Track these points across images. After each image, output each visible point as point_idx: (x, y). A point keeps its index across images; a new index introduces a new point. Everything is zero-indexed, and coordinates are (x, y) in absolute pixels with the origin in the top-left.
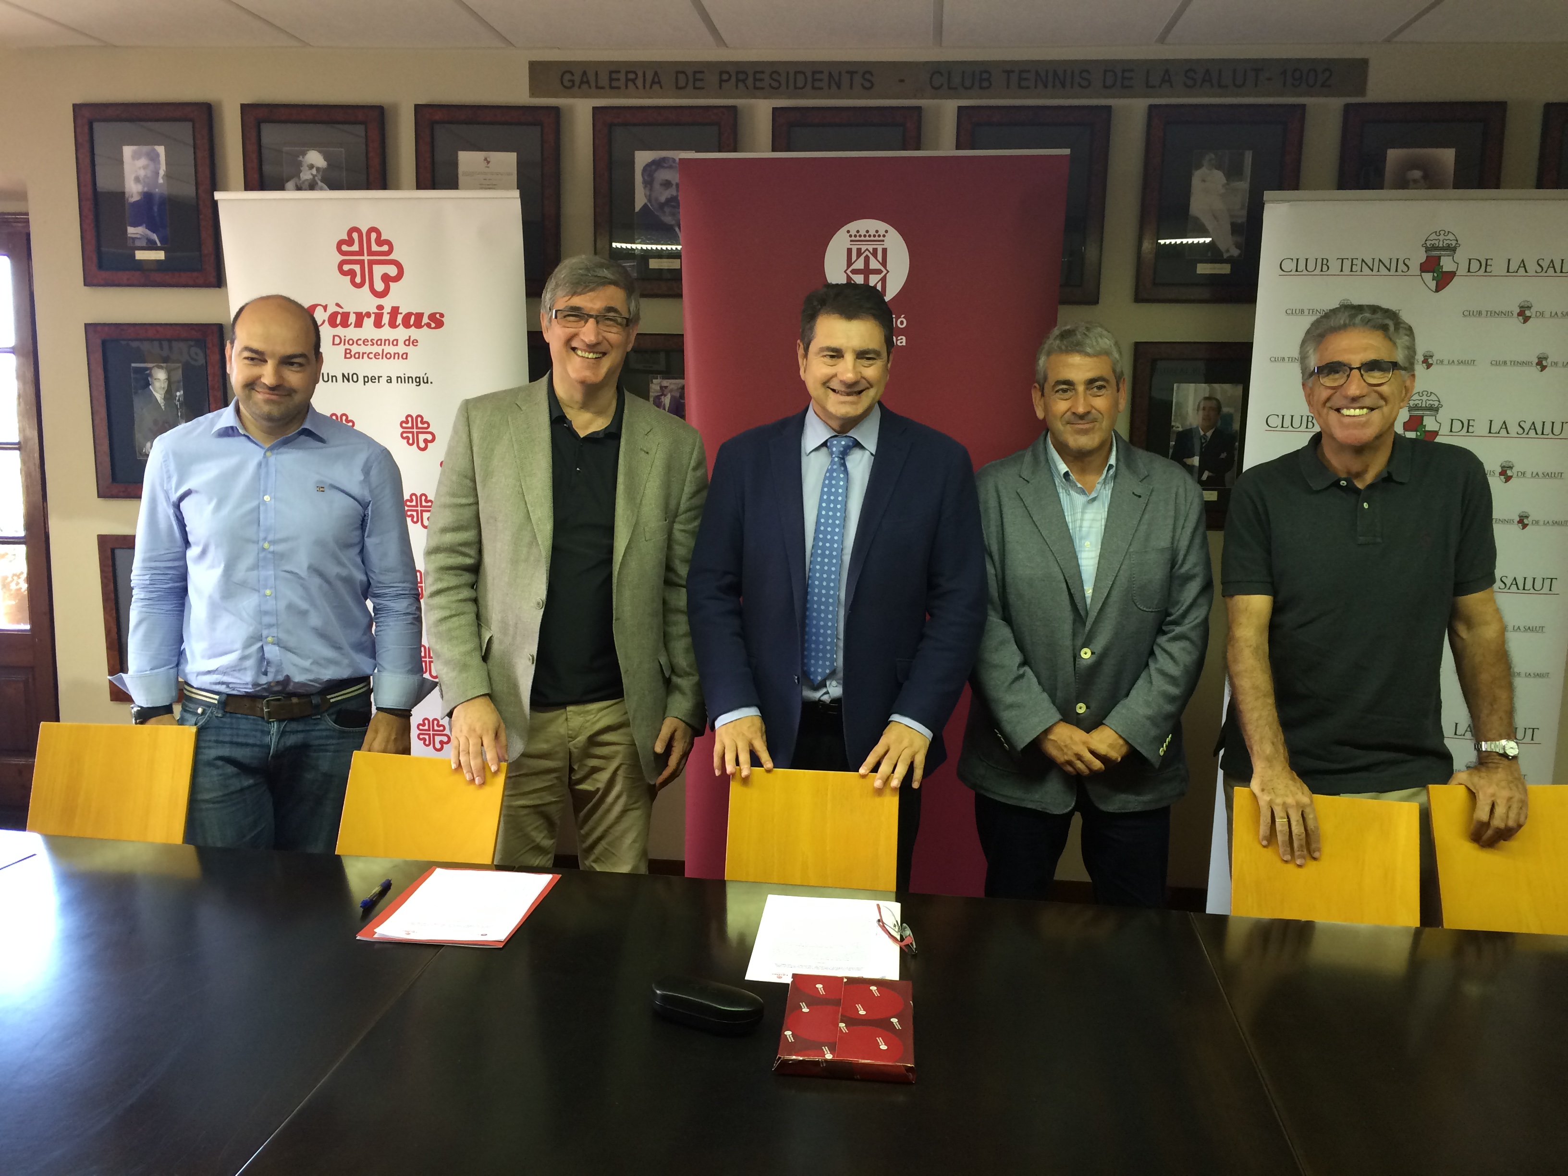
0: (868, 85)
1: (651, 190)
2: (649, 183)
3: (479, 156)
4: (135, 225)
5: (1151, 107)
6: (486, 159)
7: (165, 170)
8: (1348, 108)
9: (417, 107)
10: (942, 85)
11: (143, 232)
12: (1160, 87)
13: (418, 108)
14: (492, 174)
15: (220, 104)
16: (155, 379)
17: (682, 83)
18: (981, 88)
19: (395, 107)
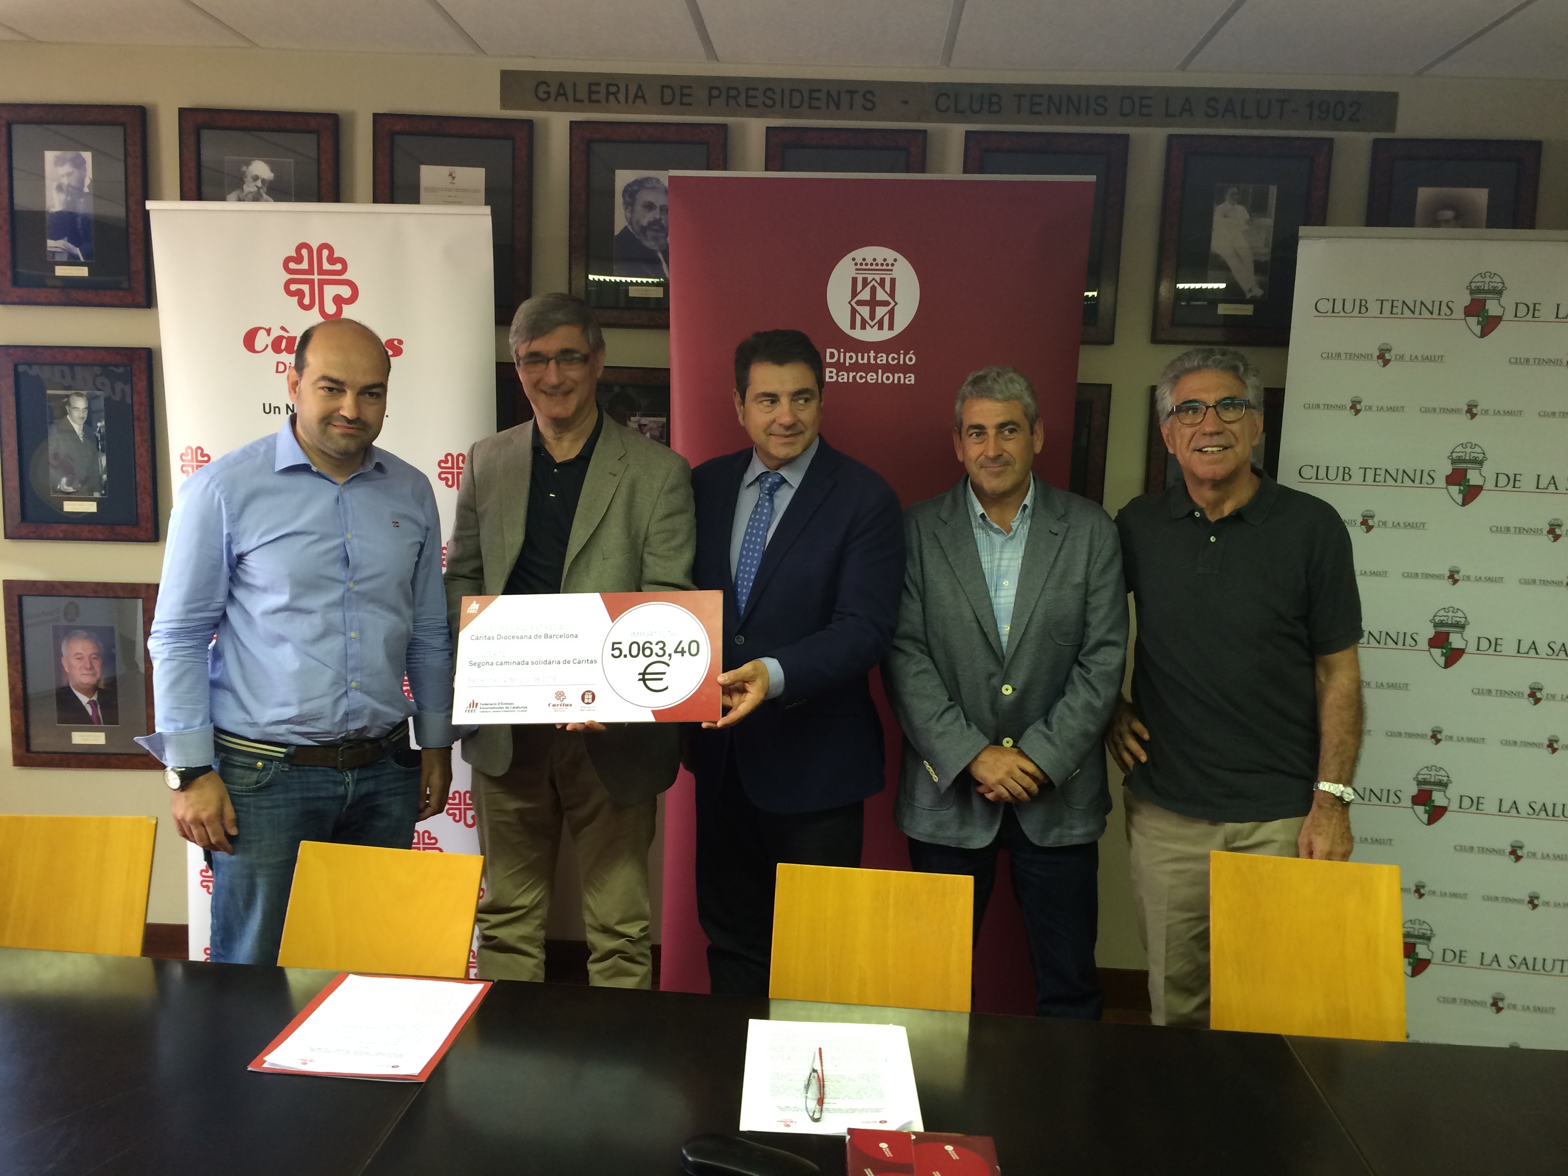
0: (869, 105)
1: (632, 212)
2: (630, 204)
3: (443, 171)
4: (56, 238)
5: (1171, 137)
6: (451, 175)
7: (91, 178)
8: (1376, 142)
9: (376, 116)
10: (948, 108)
11: (63, 245)
12: (1180, 115)
13: (377, 118)
14: (458, 190)
15: (155, 107)
16: (74, 408)
17: (667, 99)
18: (990, 112)
19: (352, 115)
